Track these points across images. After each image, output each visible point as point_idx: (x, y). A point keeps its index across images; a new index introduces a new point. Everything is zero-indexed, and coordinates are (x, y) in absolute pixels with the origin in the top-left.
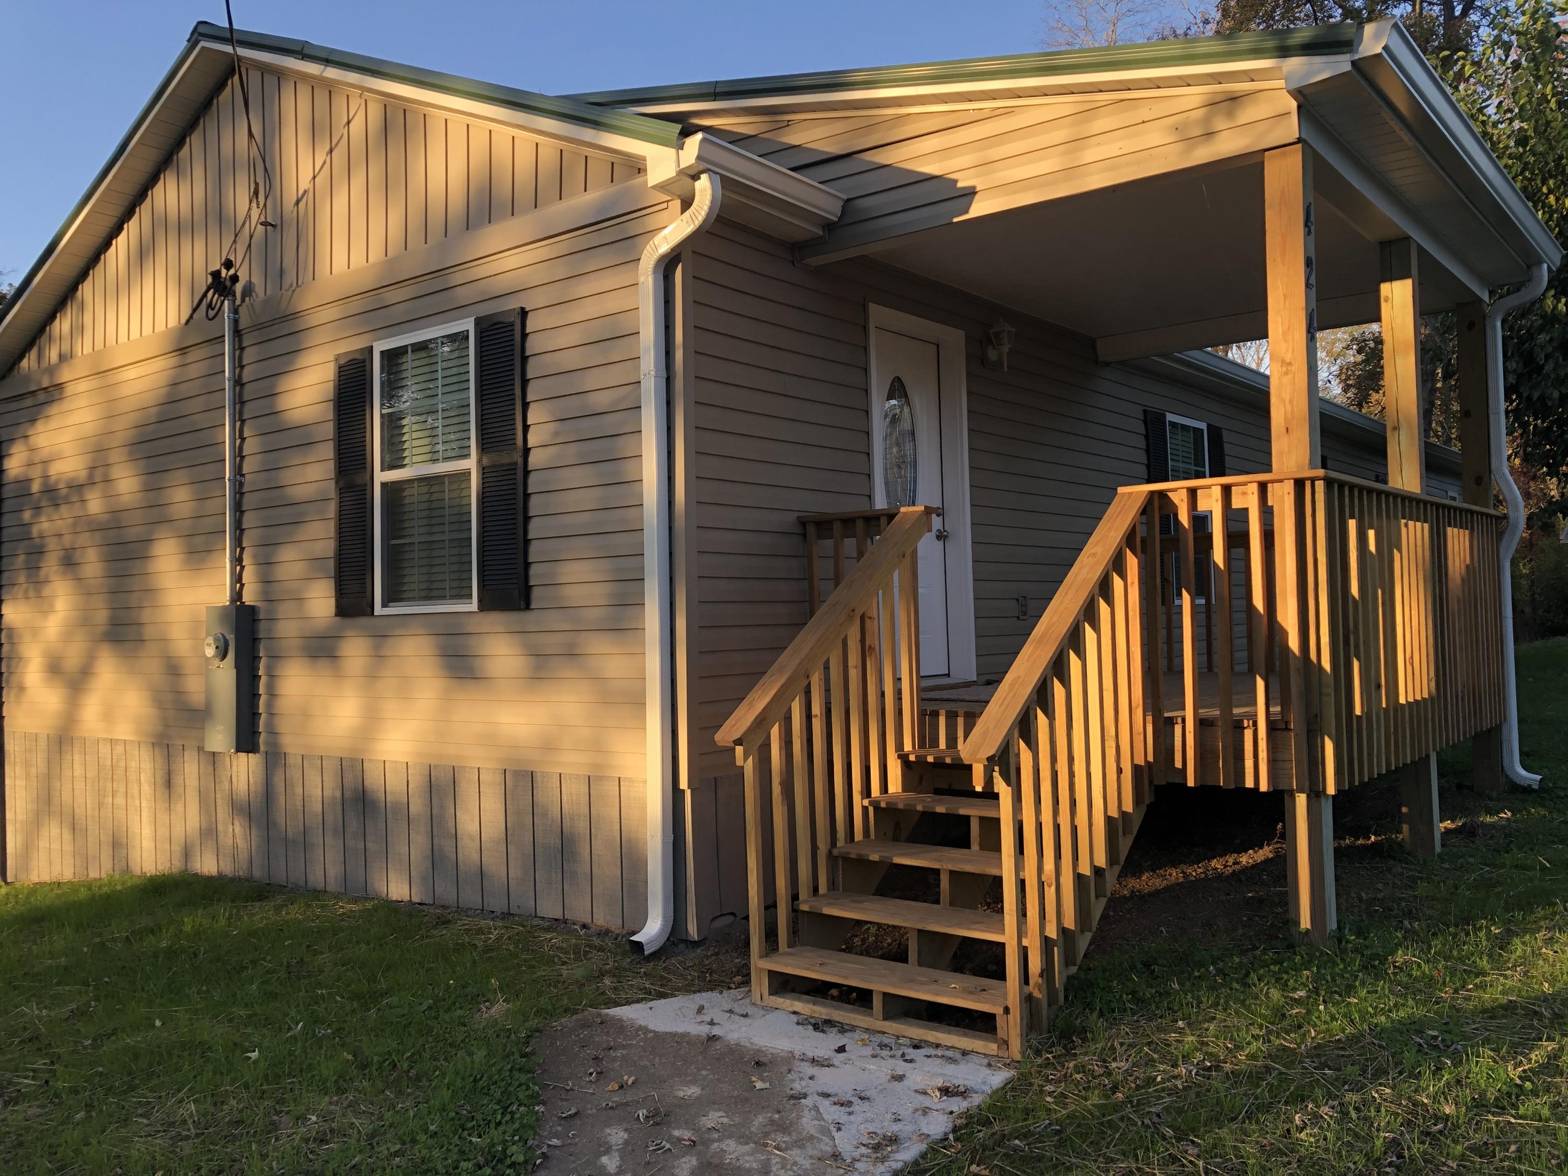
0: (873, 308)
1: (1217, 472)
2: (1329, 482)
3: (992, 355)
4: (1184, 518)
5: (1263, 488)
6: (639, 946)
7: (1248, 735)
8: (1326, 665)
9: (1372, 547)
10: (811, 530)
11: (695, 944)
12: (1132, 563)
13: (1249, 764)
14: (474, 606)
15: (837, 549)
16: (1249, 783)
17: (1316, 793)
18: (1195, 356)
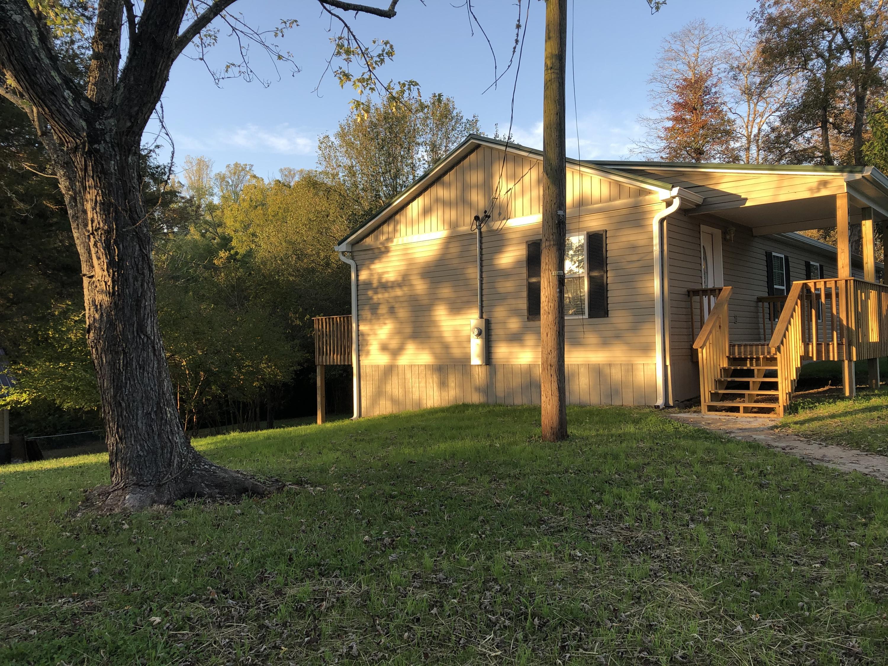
0: (701, 226)
1: (822, 278)
2: (854, 280)
3: (728, 237)
4: (813, 290)
5: (836, 282)
6: (658, 407)
7: (831, 347)
8: (854, 328)
9: (863, 298)
10: (691, 293)
11: (672, 407)
12: (799, 302)
13: (831, 354)
14: (586, 316)
15: (701, 299)
16: (831, 359)
17: (850, 360)
18: (790, 234)
